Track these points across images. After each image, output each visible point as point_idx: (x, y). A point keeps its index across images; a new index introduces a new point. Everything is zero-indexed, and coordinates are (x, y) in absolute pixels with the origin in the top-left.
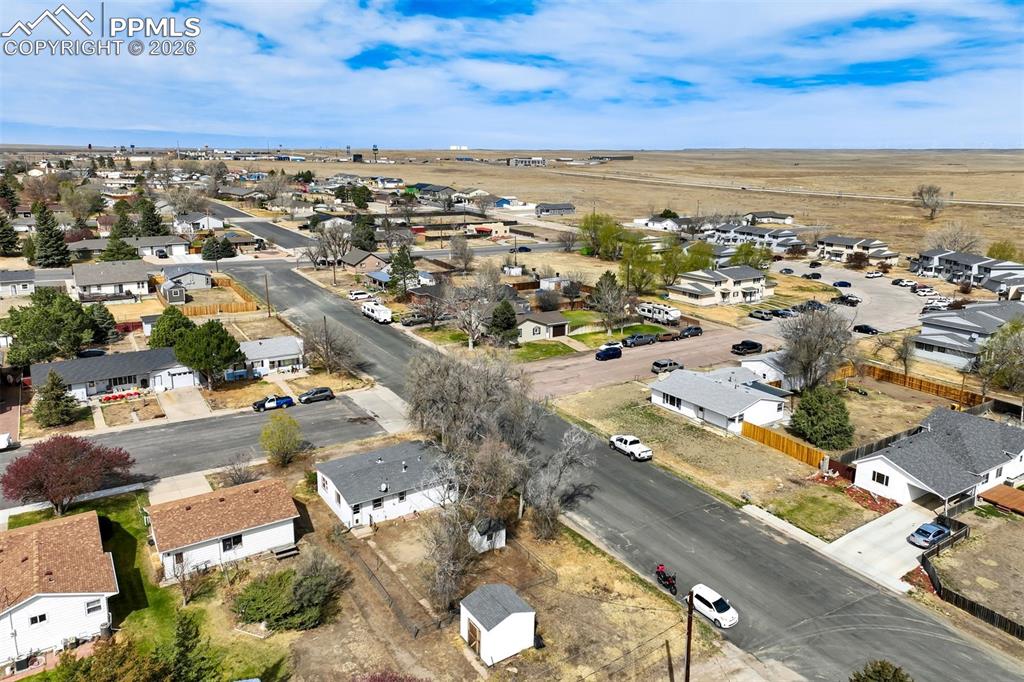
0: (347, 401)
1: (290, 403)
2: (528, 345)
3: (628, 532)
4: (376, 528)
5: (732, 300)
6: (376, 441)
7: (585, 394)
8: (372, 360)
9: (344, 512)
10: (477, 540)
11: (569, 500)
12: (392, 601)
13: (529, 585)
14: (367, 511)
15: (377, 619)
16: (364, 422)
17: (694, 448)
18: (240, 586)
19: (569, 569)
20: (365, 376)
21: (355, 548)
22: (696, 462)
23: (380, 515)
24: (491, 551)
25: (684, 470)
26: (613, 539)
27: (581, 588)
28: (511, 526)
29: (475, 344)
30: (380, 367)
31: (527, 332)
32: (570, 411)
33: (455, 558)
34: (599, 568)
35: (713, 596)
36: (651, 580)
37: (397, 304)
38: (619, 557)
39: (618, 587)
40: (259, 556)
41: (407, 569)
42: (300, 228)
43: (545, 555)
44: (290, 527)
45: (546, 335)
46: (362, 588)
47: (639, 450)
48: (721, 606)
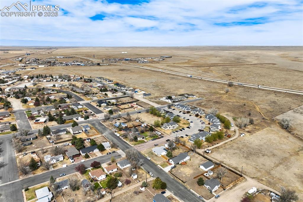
0: (117, 152)
1: (111, 153)
2: (139, 141)
3: (146, 168)
4: (124, 169)
5: (171, 128)
6: (122, 158)
7: (145, 150)
8: (119, 145)
9: (121, 167)
10: (133, 170)
11: (141, 165)
12: (126, 175)
13: (137, 173)
14: (123, 167)
15: (125, 176)
16: (120, 156)
17: (155, 158)
18: (114, 174)
19: (141, 172)
20: (118, 148)
21: (122, 171)
22: (155, 160)
23: (124, 167)
24: (134, 170)
25: (153, 161)
26: (145, 169)
27: (141, 173)
28: (136, 168)
29: (132, 141)
30: (120, 146)
31: (139, 139)
32: (143, 153)
33: (131, 171)
34: (143, 171)
35: (151, 173)
36: (147, 172)
37: (119, 131)
38: (145, 171)
39: (144, 173)
40: (114, 172)
41: (127, 172)
42: (97, 106)
43: (139, 171)
44: (117, 169)
45: (141, 139)
46: (123, 174)
47: (149, 159)
48: (152, 174)
